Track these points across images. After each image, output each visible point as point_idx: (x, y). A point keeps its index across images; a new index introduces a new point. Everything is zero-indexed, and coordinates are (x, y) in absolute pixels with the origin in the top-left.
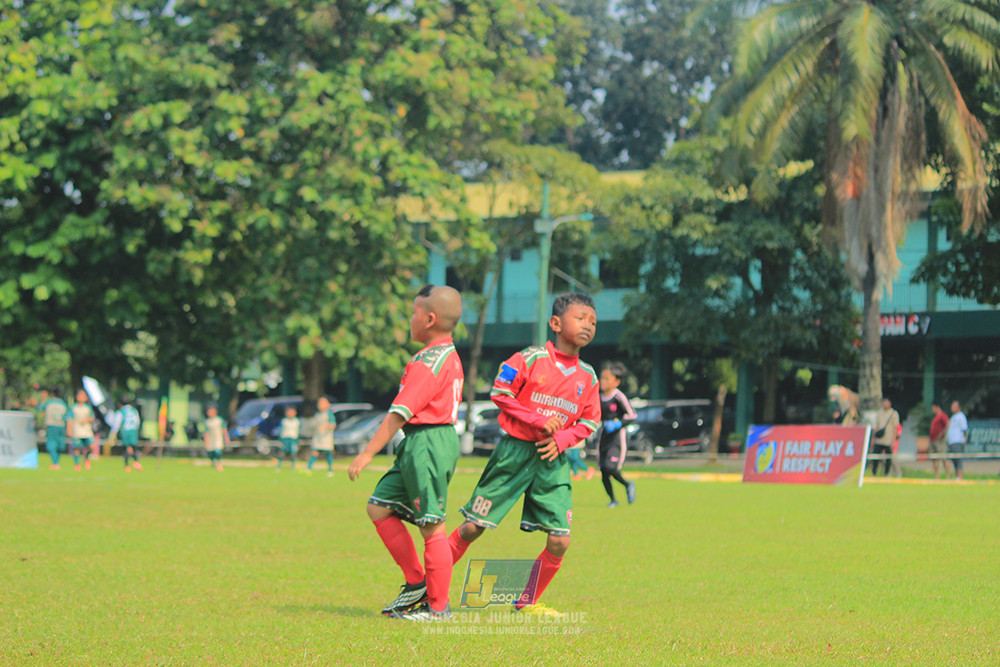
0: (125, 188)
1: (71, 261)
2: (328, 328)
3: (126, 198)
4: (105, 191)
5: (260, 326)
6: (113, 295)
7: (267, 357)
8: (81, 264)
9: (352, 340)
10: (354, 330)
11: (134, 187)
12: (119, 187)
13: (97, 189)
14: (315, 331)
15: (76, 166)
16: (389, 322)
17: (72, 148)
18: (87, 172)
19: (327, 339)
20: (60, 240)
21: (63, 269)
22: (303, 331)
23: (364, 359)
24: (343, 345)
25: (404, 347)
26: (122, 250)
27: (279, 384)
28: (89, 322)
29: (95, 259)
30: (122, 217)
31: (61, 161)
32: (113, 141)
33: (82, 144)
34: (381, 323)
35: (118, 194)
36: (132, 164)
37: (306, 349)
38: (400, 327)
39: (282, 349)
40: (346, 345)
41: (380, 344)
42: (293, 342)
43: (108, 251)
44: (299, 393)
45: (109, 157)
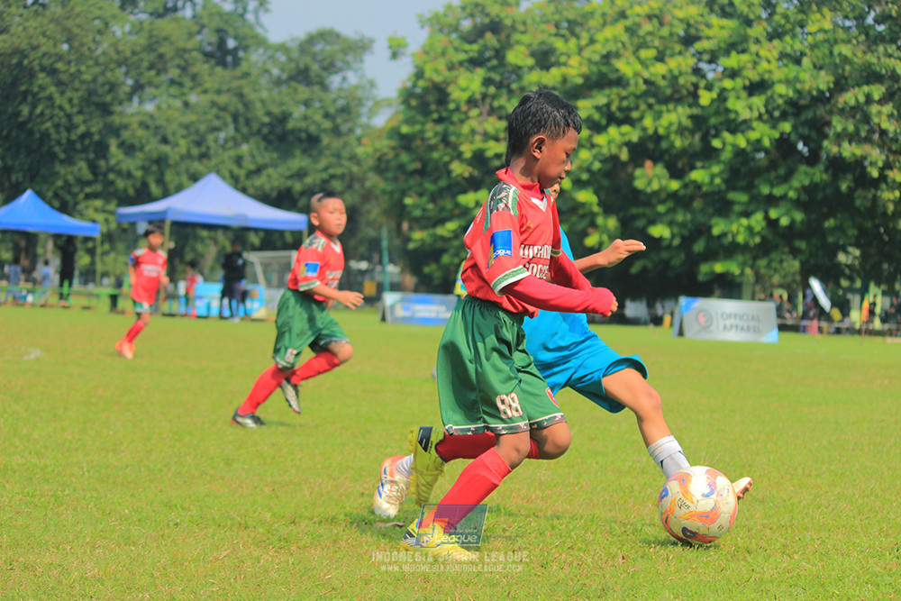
0: (839, 146)
1: (804, 198)
3: (841, 154)
4: (826, 148)
6: (830, 223)
8: (811, 200)
11: (845, 145)
12: (835, 145)
13: (820, 147)
15: (805, 131)
17: (803, 117)
18: (814, 135)
20: (796, 183)
21: (798, 204)
26: (838, 189)
28: (814, 241)
29: (820, 196)
30: (838, 166)
31: (795, 127)
32: (831, 113)
33: (809, 115)
35: (835, 150)
36: (845, 129)
43: (829, 191)
45: (829, 124)
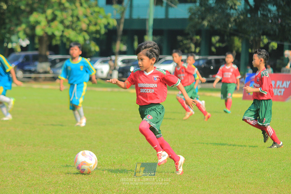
2: (50, 22)
5: (18, 19)
7: (21, 34)
9: (61, 27)
10: (62, 22)
14: (44, 23)
16: (78, 19)
19: (50, 26)
22: (38, 23)
23: (65, 36)
24: (57, 29)
25: (86, 31)
27: (28, 45)
34: (75, 19)
37: (39, 31)
38: (84, 22)
39: (28, 31)
40: (58, 30)
41: (74, 29)
42: (33, 28)
44: (37, 49)
